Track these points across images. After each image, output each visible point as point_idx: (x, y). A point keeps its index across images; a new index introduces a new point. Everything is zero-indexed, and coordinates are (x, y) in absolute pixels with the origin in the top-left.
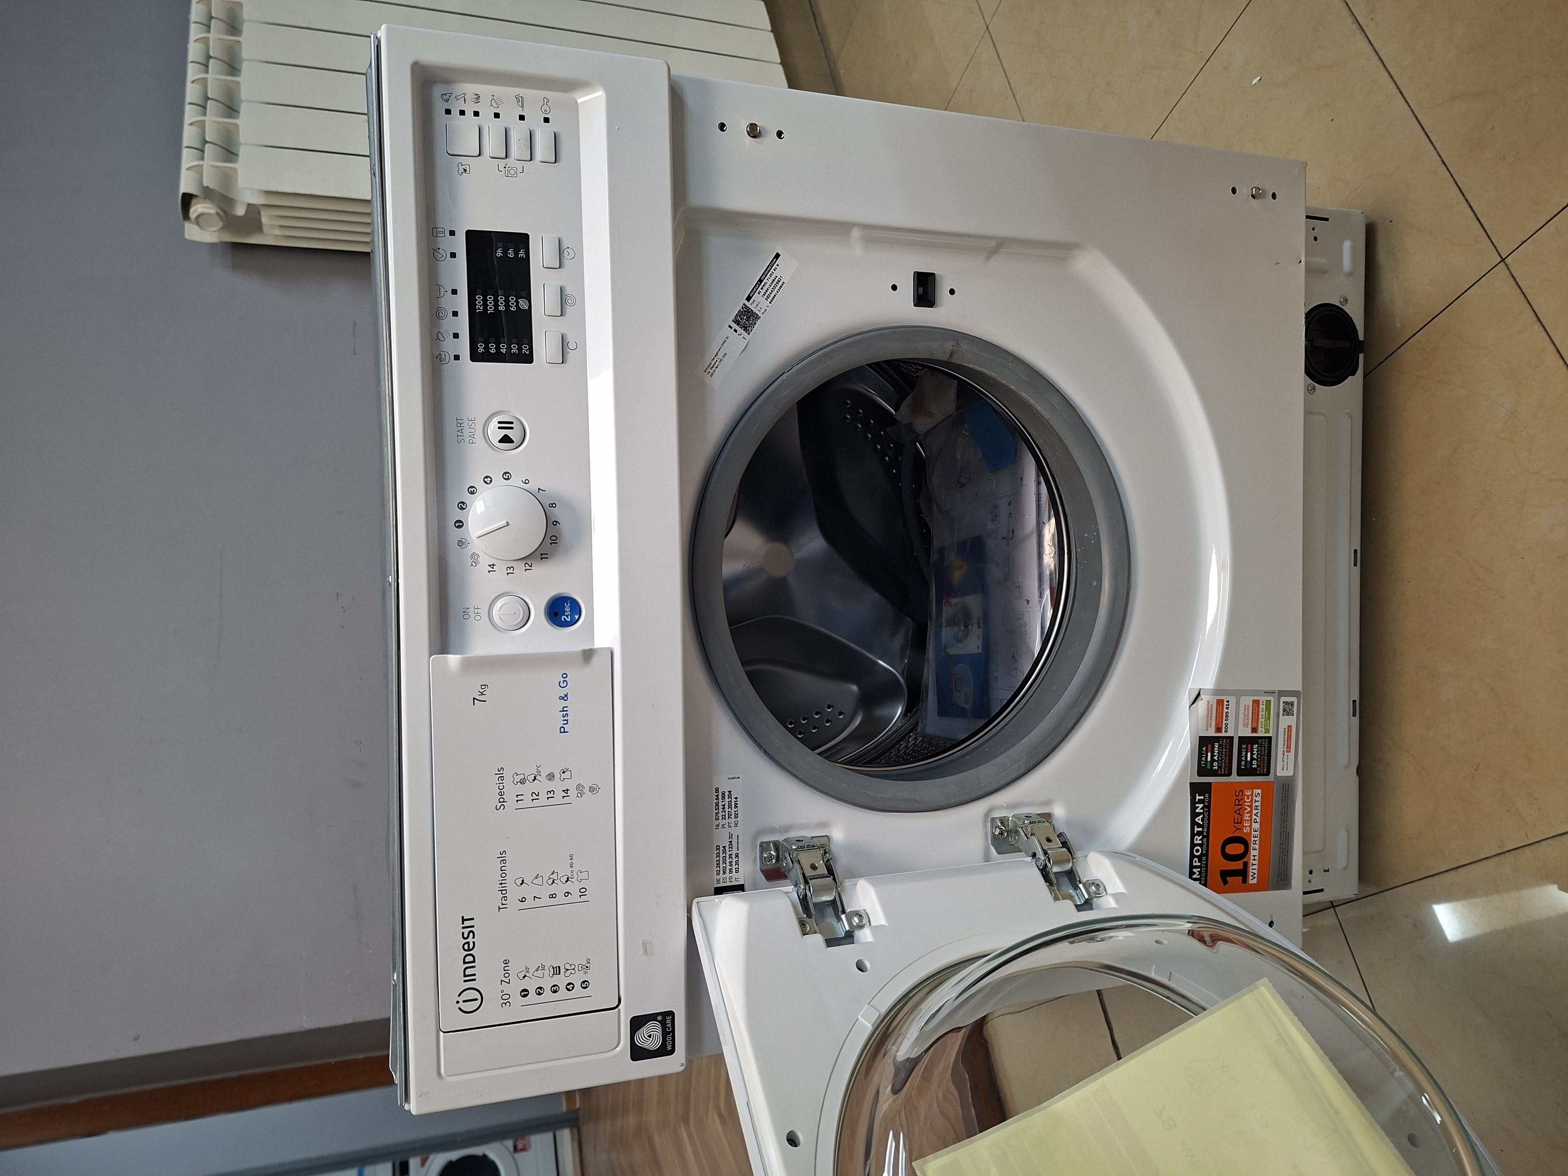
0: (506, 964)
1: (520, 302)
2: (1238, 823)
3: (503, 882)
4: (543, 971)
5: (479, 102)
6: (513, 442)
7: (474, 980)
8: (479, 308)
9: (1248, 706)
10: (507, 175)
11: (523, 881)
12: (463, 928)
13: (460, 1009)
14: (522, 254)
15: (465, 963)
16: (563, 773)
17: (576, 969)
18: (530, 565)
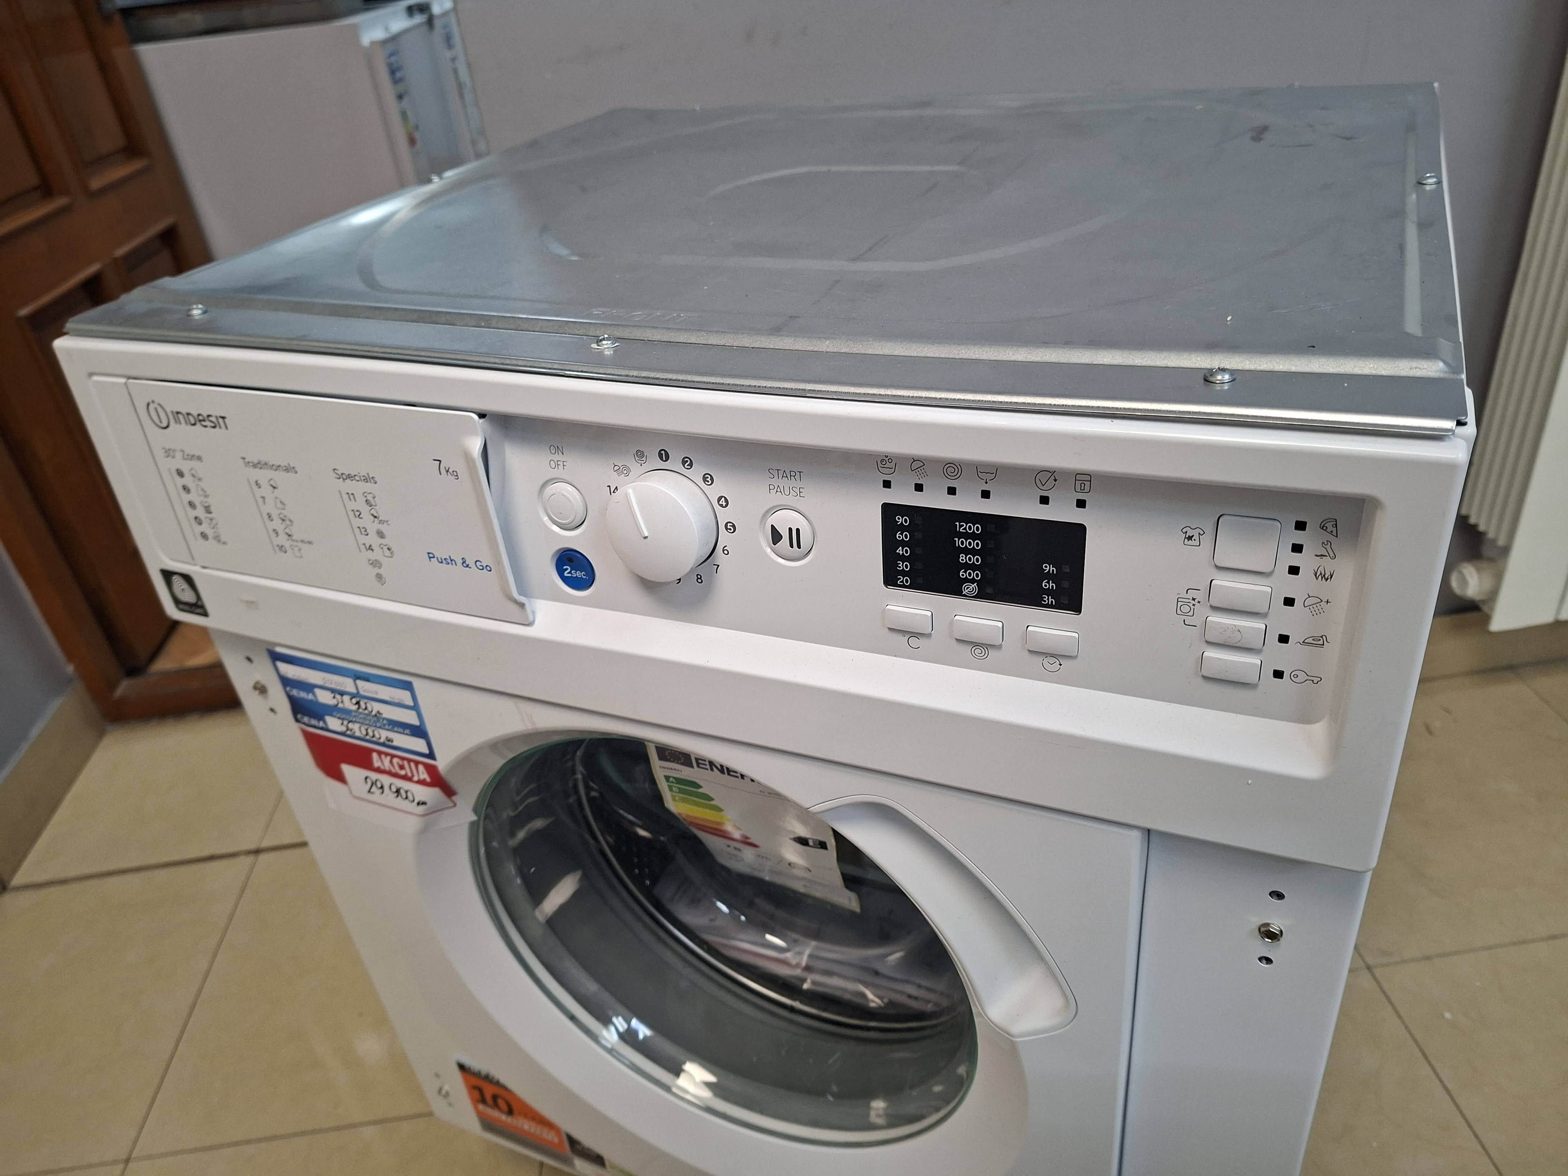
0: (199, 459)
1: (973, 586)
4: (203, 496)
7: (176, 422)
8: (963, 527)
10: (1179, 600)
11: (274, 487)
12: (216, 417)
13: (149, 403)
14: (1050, 600)
15: (187, 414)
16: (388, 549)
17: (215, 530)
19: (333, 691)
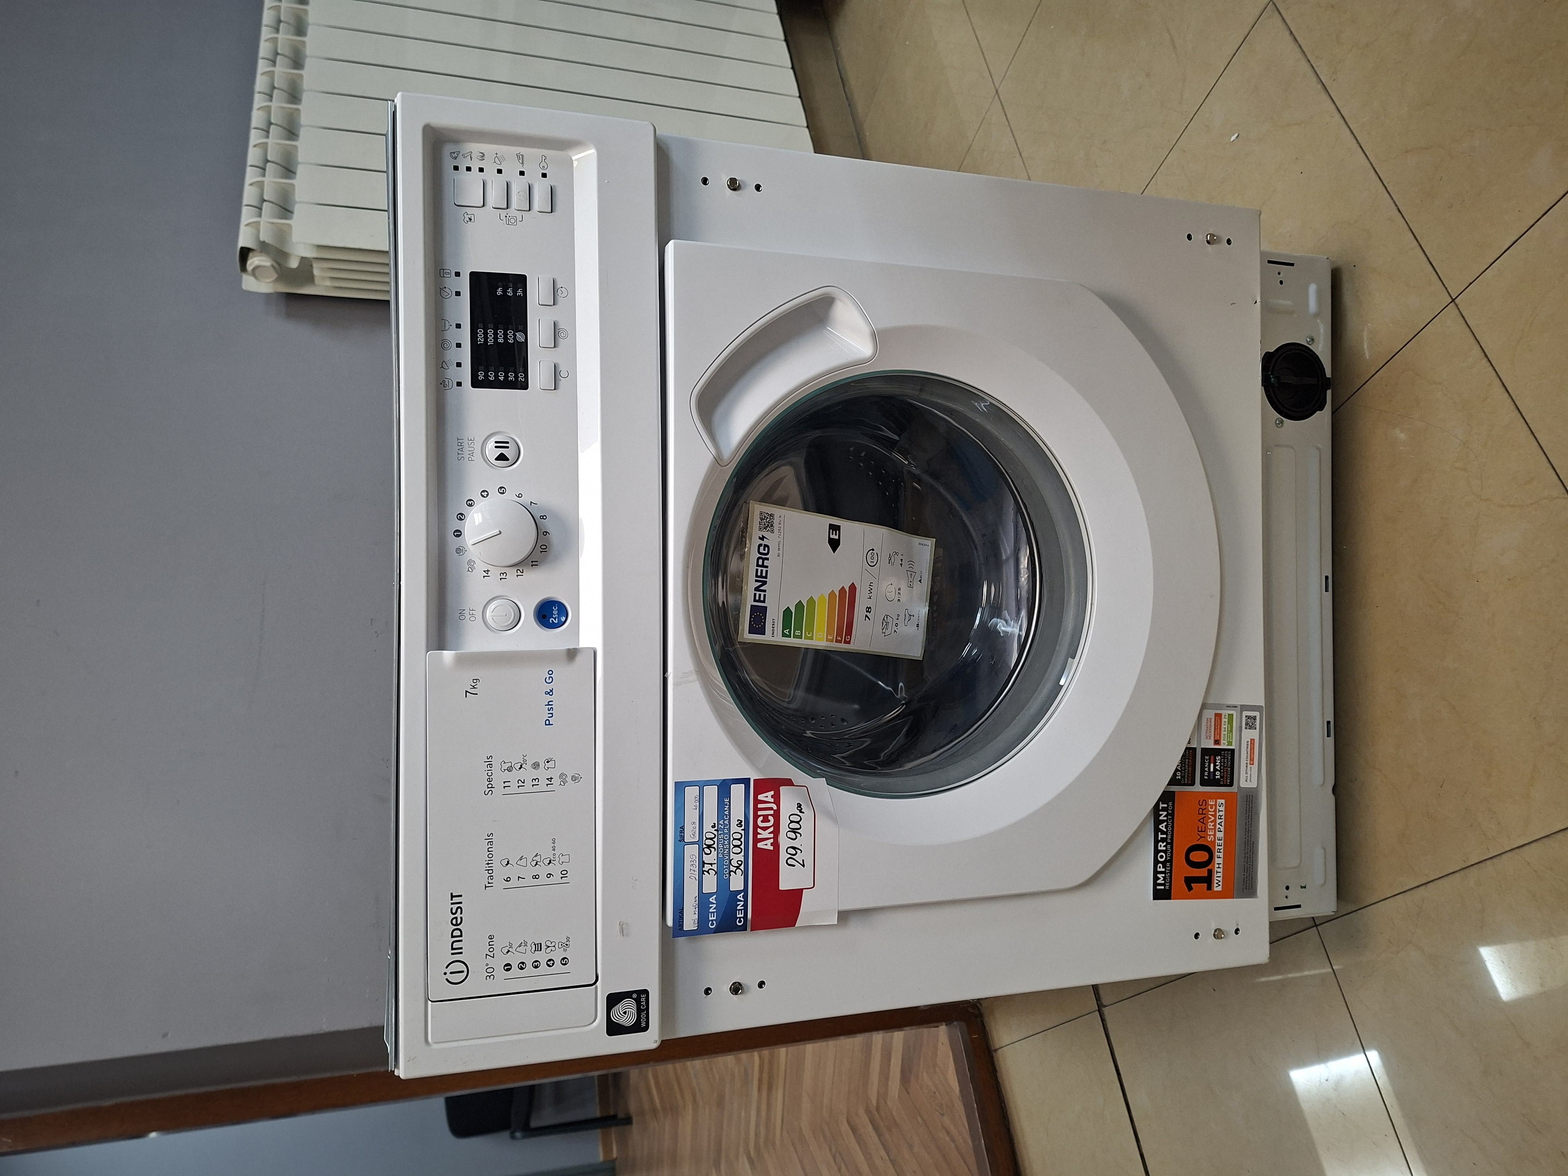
0: (491, 939)
1: (518, 335)
2: (1202, 831)
3: (490, 862)
4: (525, 947)
5: (484, 159)
6: (508, 459)
7: (461, 953)
8: (481, 340)
9: (1211, 719)
10: (507, 223)
11: (508, 862)
12: (452, 904)
13: (447, 980)
14: (520, 292)
15: (453, 937)
16: (548, 762)
17: (556, 946)
18: (522, 571)
19: (702, 872)
